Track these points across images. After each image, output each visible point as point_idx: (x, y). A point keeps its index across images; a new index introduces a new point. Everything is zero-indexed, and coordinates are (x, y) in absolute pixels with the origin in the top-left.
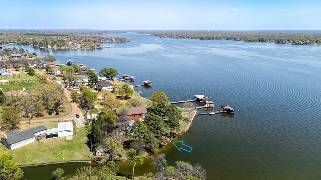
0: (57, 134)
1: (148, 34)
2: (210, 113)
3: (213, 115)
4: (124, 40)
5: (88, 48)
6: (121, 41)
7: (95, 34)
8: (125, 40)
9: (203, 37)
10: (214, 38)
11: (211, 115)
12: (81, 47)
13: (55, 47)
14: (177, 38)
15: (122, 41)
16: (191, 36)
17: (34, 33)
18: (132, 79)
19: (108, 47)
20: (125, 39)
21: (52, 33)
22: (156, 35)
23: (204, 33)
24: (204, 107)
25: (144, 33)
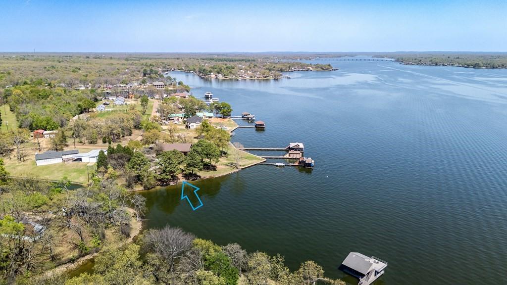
0: (81, 158)
1: (389, 58)
2: (277, 164)
3: (280, 166)
4: (327, 67)
5: (260, 78)
6: (323, 69)
7: (301, 59)
8: (329, 67)
9: (479, 64)
10: (503, 66)
11: (277, 166)
12: (251, 77)
13: (220, 76)
14: (430, 65)
15: (325, 69)
16: (458, 63)
17: (221, 57)
18: (250, 119)
19: (290, 78)
20: (329, 65)
21: (235, 58)
22: (398, 60)
23: (483, 56)
24: (285, 157)
25: (383, 57)
